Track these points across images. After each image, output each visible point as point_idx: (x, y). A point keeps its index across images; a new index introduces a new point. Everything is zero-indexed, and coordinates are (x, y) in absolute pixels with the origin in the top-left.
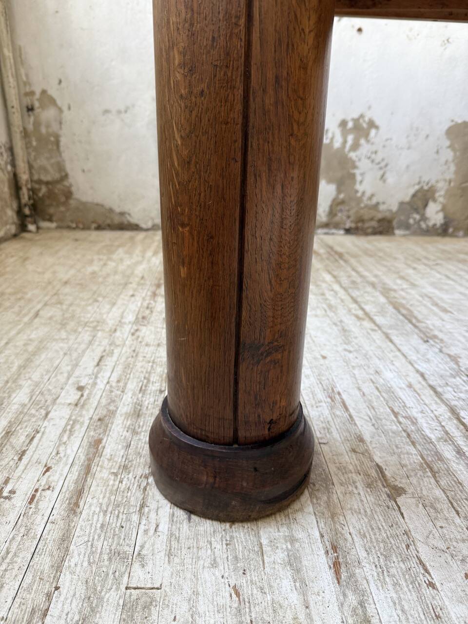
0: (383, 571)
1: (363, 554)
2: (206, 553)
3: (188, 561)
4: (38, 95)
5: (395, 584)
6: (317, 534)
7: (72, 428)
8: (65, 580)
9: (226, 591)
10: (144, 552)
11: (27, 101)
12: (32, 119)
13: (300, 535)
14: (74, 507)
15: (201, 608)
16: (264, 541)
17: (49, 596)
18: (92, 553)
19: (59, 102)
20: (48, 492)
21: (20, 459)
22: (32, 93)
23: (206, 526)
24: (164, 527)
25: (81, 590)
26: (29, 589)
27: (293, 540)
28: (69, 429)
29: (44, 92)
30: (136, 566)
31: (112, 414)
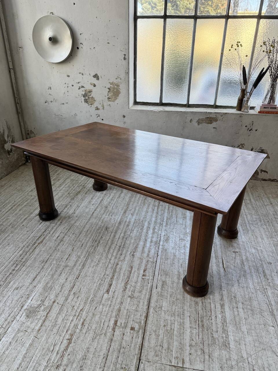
4: (30, 131)
11: (27, 132)
12: (29, 136)
19: (35, 133)
22: (29, 131)
29: (31, 130)
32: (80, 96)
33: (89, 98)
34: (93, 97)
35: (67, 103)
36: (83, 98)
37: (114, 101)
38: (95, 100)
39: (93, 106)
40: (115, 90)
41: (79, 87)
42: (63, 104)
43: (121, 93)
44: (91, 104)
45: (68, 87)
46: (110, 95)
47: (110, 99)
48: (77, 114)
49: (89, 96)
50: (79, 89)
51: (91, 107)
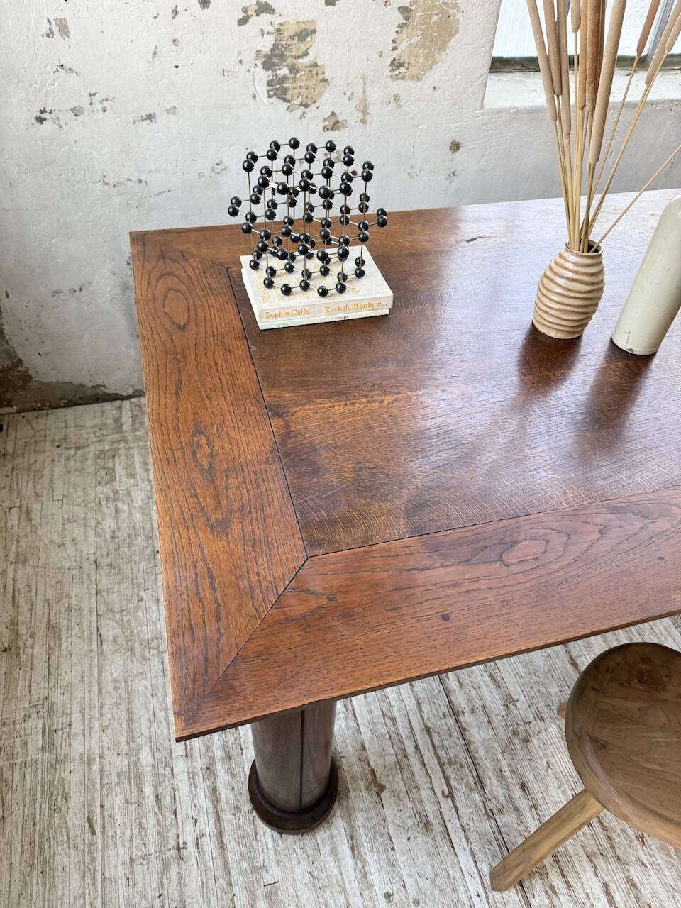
0: (373, 845)
1: (364, 838)
2: (293, 857)
3: (287, 863)
5: (378, 852)
6: (343, 830)
7: (194, 781)
8: (236, 889)
9: (307, 876)
10: (265, 864)
13: (335, 833)
14: (222, 846)
15: (298, 887)
16: (319, 842)
17: (232, 900)
18: (242, 871)
20: (204, 838)
21: (176, 817)
23: (291, 839)
24: (270, 846)
25: (245, 893)
26: (222, 899)
27: (332, 837)
28: (192, 784)
30: (265, 873)
31: (212, 759)
32: (245, 66)
33: (293, 70)
34: (315, 65)
35: (172, 111)
36: (263, 76)
37: (417, 78)
38: (325, 80)
39: (311, 111)
40: (435, 18)
41: (245, 10)
42: (149, 117)
43: (461, 33)
44: (301, 105)
45: (175, 12)
46: (404, 45)
47: (402, 70)
48: (225, 163)
49: (299, 57)
50: (242, 22)
51: (302, 116)
